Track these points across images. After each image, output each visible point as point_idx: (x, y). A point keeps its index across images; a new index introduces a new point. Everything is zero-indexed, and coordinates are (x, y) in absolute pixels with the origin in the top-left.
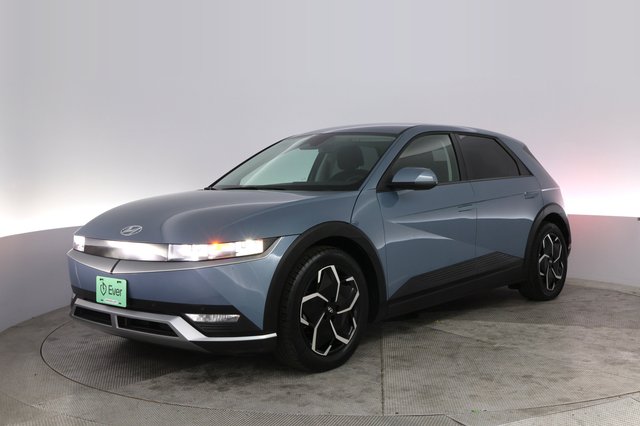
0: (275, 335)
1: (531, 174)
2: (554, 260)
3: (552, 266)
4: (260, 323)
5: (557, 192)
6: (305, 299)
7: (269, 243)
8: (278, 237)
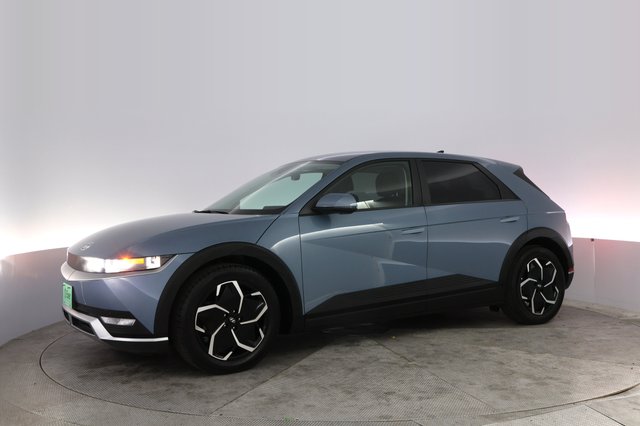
0: (166, 339)
1: (517, 198)
2: (543, 285)
3: (542, 290)
4: (151, 328)
5: (560, 216)
6: (201, 309)
7: (165, 259)
8: (174, 255)
